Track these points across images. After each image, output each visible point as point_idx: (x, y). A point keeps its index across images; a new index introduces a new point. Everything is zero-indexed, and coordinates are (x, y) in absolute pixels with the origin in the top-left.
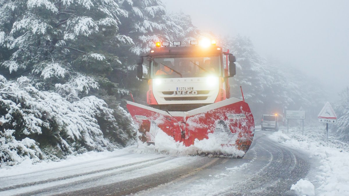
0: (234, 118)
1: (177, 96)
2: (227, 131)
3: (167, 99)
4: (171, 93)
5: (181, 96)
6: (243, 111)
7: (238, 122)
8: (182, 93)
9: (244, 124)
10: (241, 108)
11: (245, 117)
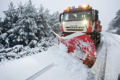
0: (84, 45)
1: (71, 29)
2: (81, 51)
3: (67, 30)
4: (69, 28)
5: (73, 29)
6: (88, 41)
7: (86, 47)
8: (73, 28)
9: (90, 50)
10: (86, 39)
11: (90, 45)
